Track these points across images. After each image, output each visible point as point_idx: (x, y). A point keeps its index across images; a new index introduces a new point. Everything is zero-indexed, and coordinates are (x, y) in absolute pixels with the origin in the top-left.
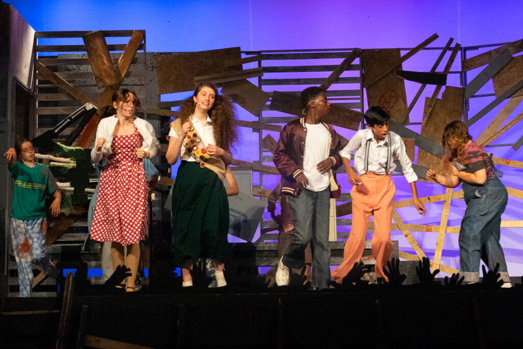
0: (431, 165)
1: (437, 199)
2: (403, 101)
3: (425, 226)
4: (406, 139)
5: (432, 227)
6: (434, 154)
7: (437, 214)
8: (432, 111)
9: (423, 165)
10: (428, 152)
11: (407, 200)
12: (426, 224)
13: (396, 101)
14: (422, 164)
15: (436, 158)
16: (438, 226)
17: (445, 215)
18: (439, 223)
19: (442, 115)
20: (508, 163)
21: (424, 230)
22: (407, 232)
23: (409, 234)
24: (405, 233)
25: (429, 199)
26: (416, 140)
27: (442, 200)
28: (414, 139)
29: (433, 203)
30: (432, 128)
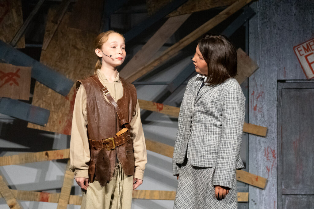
0: (53, 107)
1: (58, 155)
2: (16, 12)
3: (39, 193)
4: (19, 67)
5: (50, 195)
6: (58, 91)
7: (58, 176)
8: (57, 30)
9: (41, 106)
10: (49, 88)
11: (16, 156)
12: (41, 191)
13: (7, 12)
14: (39, 105)
15: (60, 96)
16: (58, 194)
17: (68, 178)
18: (59, 190)
19: (71, 37)
20: (161, 109)
21: (38, 199)
22: (14, 201)
23: (15, 204)
24: (9, 202)
25: (47, 154)
26: (32, 69)
27: (65, 157)
28: (31, 68)
29: (53, 161)
30: (56, 54)
